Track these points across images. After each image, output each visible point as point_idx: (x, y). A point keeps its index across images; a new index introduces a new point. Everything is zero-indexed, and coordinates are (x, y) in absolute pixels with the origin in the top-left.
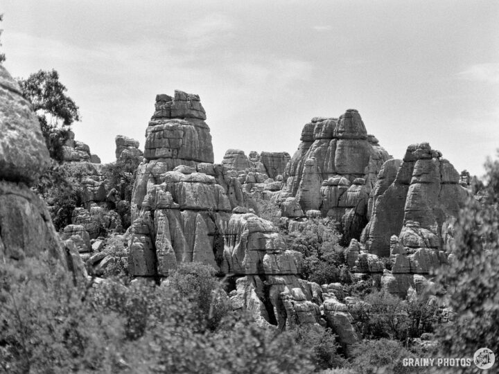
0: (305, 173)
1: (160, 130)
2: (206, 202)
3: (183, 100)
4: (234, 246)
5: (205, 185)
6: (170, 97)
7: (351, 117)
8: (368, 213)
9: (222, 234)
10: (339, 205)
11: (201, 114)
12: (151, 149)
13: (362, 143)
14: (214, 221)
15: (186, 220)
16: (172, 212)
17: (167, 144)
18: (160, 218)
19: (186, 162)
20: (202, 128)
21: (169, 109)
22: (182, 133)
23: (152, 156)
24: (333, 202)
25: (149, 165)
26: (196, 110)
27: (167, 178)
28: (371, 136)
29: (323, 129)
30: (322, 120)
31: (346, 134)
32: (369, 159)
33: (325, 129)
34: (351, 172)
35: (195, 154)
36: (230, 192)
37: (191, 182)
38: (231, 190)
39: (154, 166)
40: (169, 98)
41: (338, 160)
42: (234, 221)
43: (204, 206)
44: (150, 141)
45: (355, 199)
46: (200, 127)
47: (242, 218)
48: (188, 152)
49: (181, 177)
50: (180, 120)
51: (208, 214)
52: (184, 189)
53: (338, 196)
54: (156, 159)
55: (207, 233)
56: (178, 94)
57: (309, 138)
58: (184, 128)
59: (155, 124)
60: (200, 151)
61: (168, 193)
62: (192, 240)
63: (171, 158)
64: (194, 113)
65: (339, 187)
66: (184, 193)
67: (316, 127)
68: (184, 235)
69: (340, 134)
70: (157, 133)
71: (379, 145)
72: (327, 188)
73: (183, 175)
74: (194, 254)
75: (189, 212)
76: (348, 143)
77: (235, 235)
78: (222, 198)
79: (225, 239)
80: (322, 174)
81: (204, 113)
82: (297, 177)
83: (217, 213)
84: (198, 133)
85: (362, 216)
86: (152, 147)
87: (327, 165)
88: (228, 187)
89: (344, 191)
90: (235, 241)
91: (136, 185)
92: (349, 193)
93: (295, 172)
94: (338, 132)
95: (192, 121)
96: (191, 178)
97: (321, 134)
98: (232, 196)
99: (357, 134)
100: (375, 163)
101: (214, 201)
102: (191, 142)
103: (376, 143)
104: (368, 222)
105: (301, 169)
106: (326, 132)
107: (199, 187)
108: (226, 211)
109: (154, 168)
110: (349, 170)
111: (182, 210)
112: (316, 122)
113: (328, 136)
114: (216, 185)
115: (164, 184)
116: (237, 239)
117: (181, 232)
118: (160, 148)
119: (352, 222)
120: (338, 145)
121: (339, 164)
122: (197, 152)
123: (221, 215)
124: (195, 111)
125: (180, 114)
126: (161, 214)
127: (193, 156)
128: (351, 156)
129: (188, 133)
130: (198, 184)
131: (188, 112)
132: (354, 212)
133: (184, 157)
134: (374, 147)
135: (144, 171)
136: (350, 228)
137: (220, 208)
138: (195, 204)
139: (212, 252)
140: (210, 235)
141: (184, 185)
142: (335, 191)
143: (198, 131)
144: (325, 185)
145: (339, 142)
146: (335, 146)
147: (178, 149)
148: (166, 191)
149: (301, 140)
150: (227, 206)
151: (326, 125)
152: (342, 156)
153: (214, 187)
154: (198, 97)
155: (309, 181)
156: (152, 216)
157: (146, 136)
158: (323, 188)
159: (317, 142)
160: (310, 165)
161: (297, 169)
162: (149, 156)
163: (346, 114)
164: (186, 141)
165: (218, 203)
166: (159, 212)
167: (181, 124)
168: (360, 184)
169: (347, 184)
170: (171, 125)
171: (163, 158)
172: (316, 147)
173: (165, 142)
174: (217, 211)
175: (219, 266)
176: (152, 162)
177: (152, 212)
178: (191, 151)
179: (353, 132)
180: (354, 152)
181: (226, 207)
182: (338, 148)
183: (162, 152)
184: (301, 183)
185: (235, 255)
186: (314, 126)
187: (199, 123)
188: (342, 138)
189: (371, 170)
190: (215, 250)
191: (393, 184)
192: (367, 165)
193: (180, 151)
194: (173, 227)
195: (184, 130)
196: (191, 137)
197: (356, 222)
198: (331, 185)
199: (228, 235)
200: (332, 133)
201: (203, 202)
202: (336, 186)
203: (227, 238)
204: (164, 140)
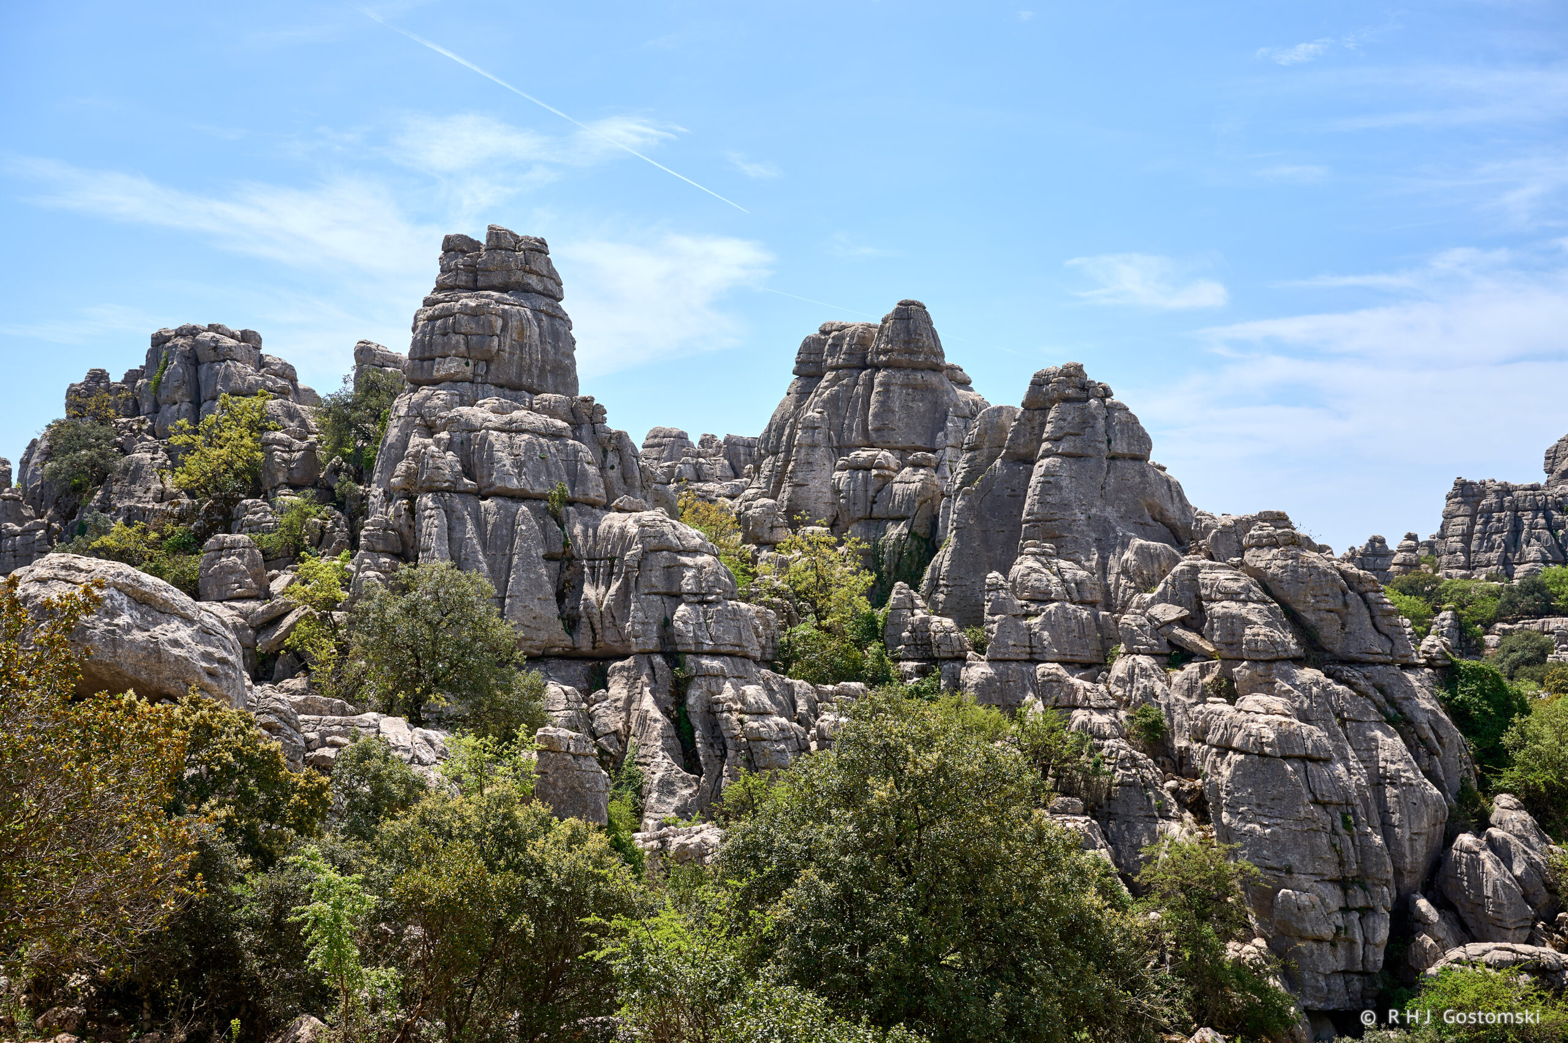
0: (800, 446)
1: (446, 314)
2: (543, 478)
3: (506, 249)
4: (608, 588)
5: (542, 440)
6: (479, 243)
7: (909, 319)
8: (940, 532)
9: (581, 558)
10: (874, 515)
11: (550, 285)
12: (422, 360)
13: (933, 379)
14: (561, 526)
15: (491, 519)
16: (457, 501)
17: (462, 348)
18: (427, 513)
19: (507, 392)
20: (551, 316)
21: (473, 270)
22: (500, 322)
23: (425, 376)
24: (860, 505)
25: (416, 397)
26: (538, 274)
27: (451, 420)
28: (952, 368)
29: (845, 347)
30: (844, 327)
31: (895, 356)
32: (947, 416)
33: (850, 345)
34: (906, 444)
35: (531, 376)
36: (608, 464)
37: (509, 431)
38: (613, 459)
39: (428, 398)
40: (476, 245)
41: (875, 415)
42: (610, 527)
43: (538, 490)
44: (422, 341)
45: (909, 499)
46: (547, 314)
47: (630, 522)
48: (514, 370)
49: (485, 420)
50: (496, 294)
51: (547, 508)
52: (491, 446)
53: (871, 493)
54: (435, 383)
55: (541, 552)
56: (495, 234)
57: (812, 369)
58: (503, 310)
59: (438, 302)
60: (542, 369)
61: (450, 456)
62: (504, 567)
63: (472, 382)
64: (533, 281)
65: (874, 472)
66: (491, 456)
67: (830, 341)
68: (485, 555)
69: (882, 358)
70: (439, 322)
71: (971, 390)
72: (846, 474)
73: (492, 416)
74: (507, 601)
75: (501, 501)
76: (899, 377)
77: (612, 559)
78: (585, 473)
79: (586, 569)
80: (839, 448)
81: (559, 284)
82: (782, 455)
83: (571, 508)
84: (539, 326)
85: (927, 541)
86: (427, 354)
87: (850, 429)
88: (605, 452)
89: (887, 480)
90: (611, 574)
91: (383, 445)
92: (896, 486)
93: (778, 446)
94: (878, 353)
95: (527, 299)
96: (511, 422)
97: (841, 359)
98: (614, 474)
99: (921, 358)
100: (961, 425)
101: (565, 477)
102: (522, 347)
103: (965, 384)
104: (937, 551)
105: (792, 436)
106: (850, 353)
107: (529, 444)
108: (593, 505)
109: (428, 403)
110: (900, 440)
111: (485, 498)
112: (829, 333)
113: (855, 363)
114: (570, 442)
115: (444, 435)
116: (616, 570)
117: (478, 548)
118: (444, 357)
119: (901, 553)
120: (876, 381)
121: (877, 424)
122: (535, 371)
123: (580, 514)
124: (534, 277)
125: (497, 280)
126: (430, 504)
127: (526, 380)
128: (905, 407)
129: (514, 323)
130: (526, 436)
131: (517, 276)
132: (906, 531)
133: (501, 381)
134: (960, 391)
135: (402, 412)
136: (897, 566)
137: (578, 496)
138: (514, 483)
139: (553, 598)
140: (549, 558)
141: (491, 438)
142: (866, 479)
143: (539, 321)
144: (842, 468)
145: (880, 376)
146: (869, 386)
147: (488, 362)
148: (448, 449)
149: (795, 373)
150: (597, 492)
151: (852, 338)
152: (885, 406)
153: (567, 445)
154: (543, 242)
155: (810, 463)
156: (412, 511)
157: (414, 330)
158: (837, 474)
159: (829, 376)
160: (811, 427)
161: (784, 438)
162: (418, 376)
163: (897, 311)
164: (508, 341)
165: (573, 486)
166: (427, 500)
167: (498, 302)
168: (923, 467)
169: (893, 466)
170: (473, 304)
171: (452, 380)
172: (826, 388)
173: (458, 342)
174: (571, 503)
175: (570, 634)
176: (425, 391)
177: (412, 499)
178: (521, 367)
179: (911, 353)
180: (913, 400)
181: (592, 495)
182: (876, 389)
183: (451, 366)
184: (790, 468)
185: (608, 607)
186: (826, 340)
187: (543, 303)
188: (887, 366)
189: (951, 441)
190: (560, 597)
191: (998, 462)
192: (942, 429)
193: (493, 367)
194: (457, 535)
195: (504, 315)
196: (521, 333)
197: (910, 554)
198: (855, 467)
199: (594, 560)
200: (865, 357)
201: (536, 478)
202: (869, 469)
203: (592, 568)
204: (454, 339)
